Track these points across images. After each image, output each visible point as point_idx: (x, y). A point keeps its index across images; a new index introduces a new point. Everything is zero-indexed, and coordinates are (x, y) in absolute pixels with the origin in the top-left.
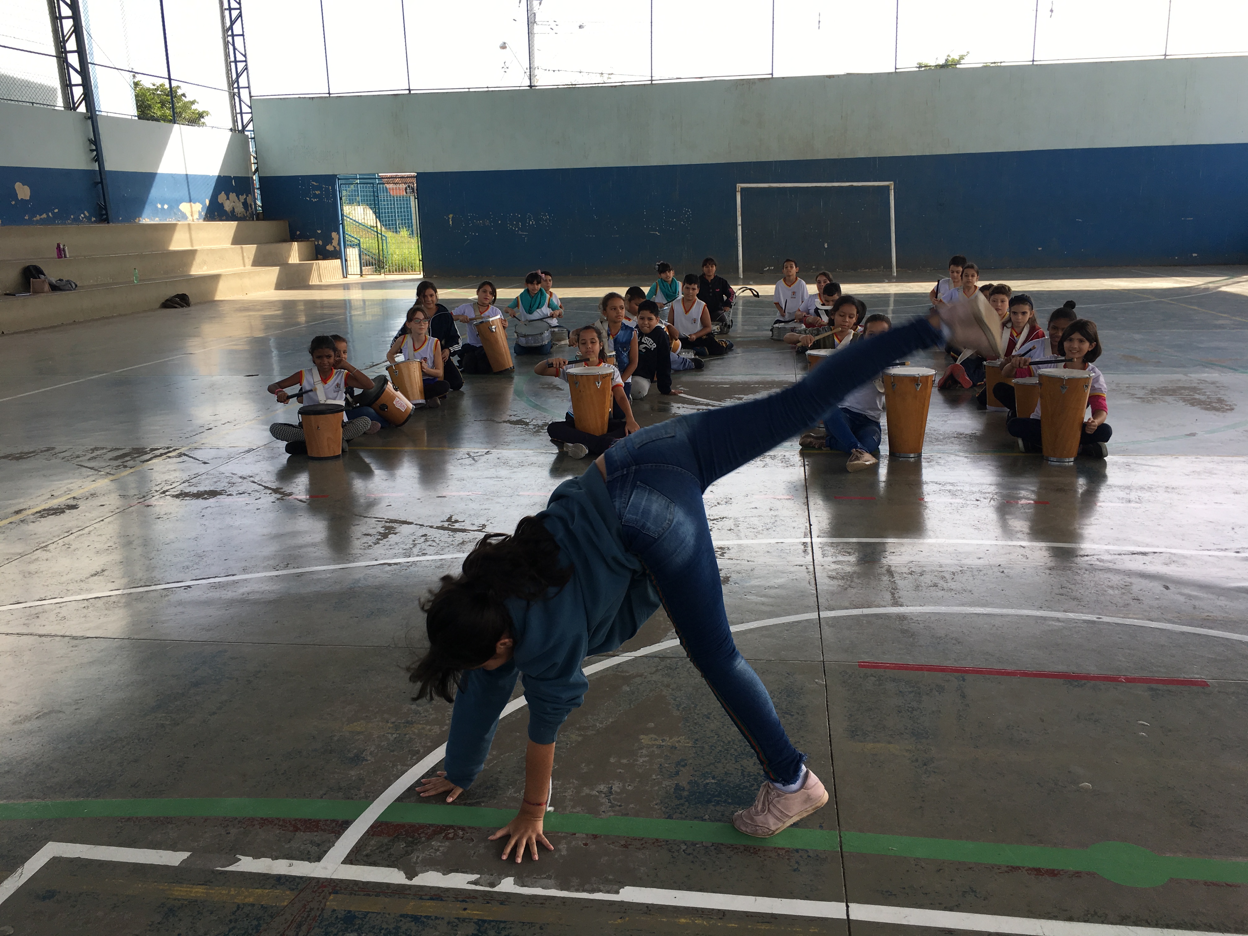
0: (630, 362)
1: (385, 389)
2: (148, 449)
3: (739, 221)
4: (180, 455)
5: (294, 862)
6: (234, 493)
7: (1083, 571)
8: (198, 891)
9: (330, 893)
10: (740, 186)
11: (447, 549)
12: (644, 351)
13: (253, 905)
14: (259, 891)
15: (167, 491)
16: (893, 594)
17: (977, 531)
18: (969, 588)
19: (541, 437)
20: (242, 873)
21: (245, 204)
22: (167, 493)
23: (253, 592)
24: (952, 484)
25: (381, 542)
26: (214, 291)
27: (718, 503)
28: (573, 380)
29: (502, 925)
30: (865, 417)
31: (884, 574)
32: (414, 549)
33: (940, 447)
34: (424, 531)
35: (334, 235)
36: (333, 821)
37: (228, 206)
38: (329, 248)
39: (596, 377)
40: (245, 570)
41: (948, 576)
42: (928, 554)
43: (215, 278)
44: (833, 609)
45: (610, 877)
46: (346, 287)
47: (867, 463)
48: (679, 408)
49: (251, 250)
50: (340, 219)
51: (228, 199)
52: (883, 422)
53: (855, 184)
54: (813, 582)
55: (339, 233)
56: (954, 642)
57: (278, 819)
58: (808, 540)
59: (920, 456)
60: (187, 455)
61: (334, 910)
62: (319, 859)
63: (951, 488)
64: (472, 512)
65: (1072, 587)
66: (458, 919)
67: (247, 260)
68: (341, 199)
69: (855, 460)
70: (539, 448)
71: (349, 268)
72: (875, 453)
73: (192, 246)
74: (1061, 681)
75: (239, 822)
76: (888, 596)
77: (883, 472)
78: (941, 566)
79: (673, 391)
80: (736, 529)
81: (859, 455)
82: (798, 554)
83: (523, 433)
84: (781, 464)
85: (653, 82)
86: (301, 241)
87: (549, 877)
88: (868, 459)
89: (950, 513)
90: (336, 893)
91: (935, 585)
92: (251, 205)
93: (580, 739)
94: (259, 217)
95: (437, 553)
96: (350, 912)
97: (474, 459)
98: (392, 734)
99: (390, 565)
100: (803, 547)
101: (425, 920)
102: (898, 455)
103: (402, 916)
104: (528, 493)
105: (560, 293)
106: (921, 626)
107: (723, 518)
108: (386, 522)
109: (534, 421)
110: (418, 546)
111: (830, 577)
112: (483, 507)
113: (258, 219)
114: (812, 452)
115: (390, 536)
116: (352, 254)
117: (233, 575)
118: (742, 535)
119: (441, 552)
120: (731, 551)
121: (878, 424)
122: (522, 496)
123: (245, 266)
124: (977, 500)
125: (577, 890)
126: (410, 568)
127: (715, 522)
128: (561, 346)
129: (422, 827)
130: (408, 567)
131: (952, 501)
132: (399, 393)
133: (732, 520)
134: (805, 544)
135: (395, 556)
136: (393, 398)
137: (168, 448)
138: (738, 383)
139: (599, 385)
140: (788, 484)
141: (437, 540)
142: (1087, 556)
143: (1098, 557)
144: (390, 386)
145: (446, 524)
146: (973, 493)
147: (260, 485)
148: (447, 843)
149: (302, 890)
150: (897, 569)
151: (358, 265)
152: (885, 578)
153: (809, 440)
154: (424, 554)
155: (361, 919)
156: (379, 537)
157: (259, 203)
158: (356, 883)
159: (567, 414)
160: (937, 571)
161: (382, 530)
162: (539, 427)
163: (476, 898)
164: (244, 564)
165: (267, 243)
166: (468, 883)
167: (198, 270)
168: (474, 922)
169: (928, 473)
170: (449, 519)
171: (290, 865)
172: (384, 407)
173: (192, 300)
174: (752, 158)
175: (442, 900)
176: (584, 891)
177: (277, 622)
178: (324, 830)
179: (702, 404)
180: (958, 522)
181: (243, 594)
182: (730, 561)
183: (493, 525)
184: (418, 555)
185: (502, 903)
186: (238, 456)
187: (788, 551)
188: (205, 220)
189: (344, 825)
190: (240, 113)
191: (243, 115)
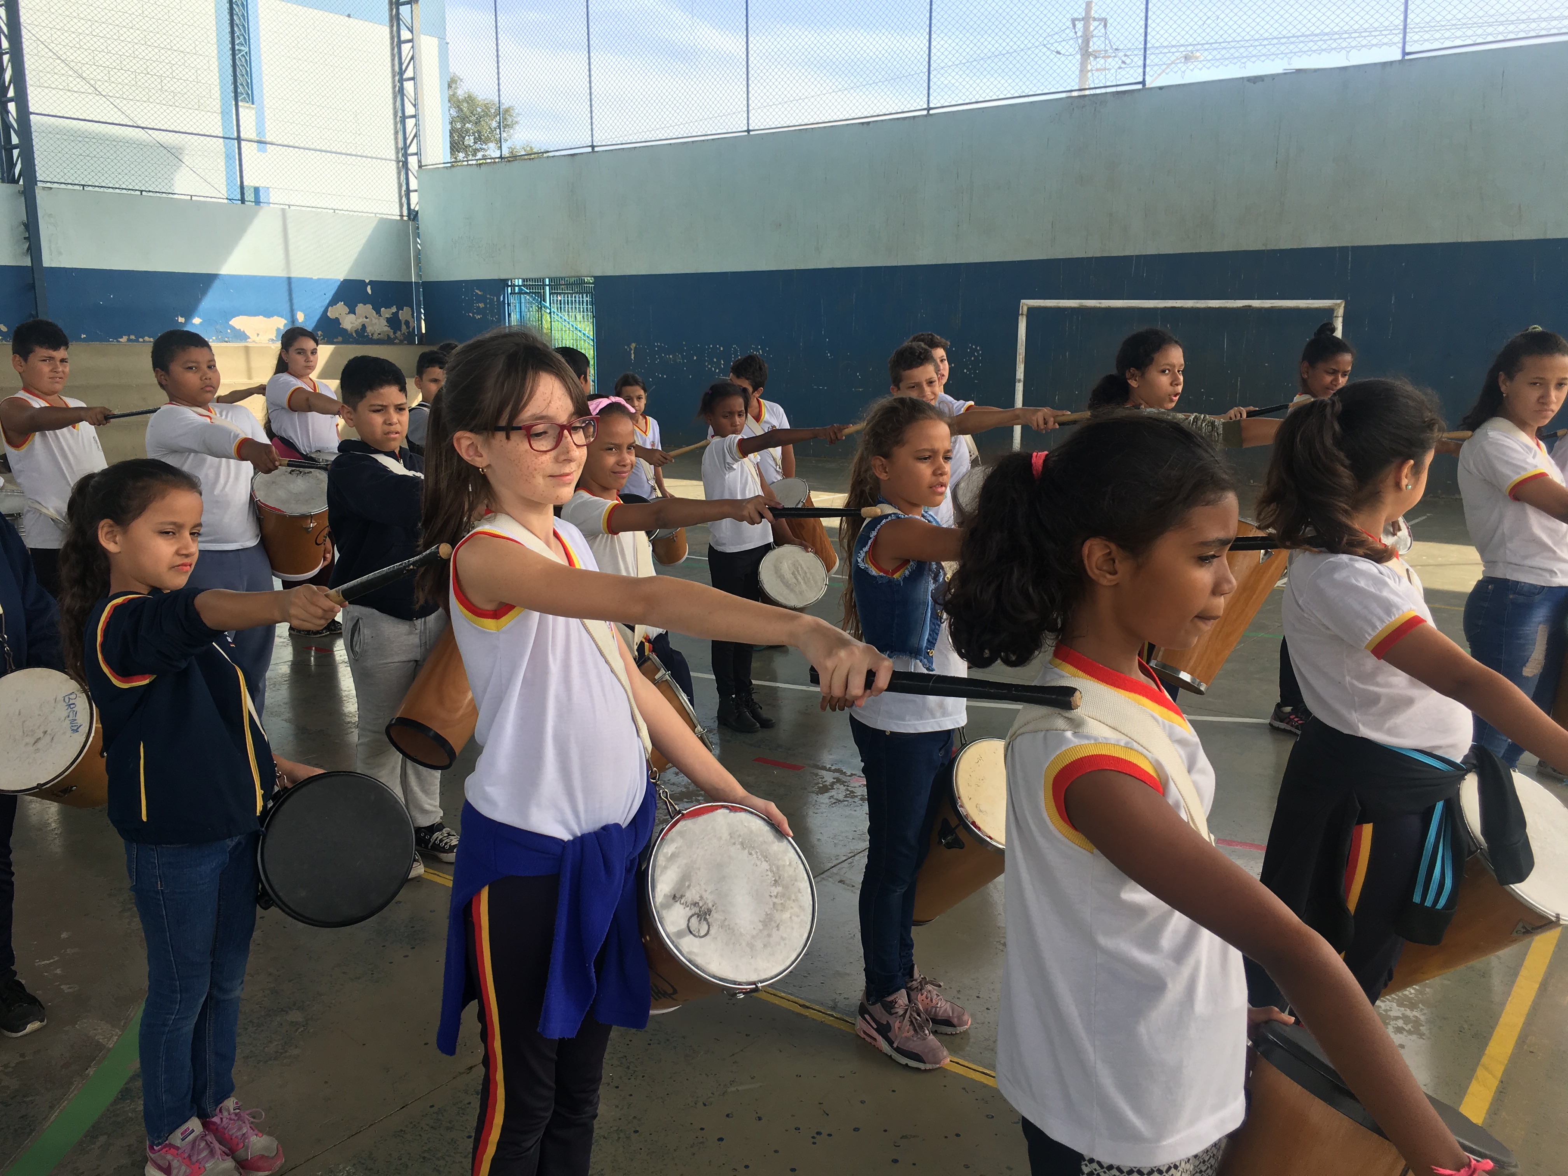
3: (1020, 373)
10: (1026, 304)
37: (349, 322)
51: (353, 312)
68: (509, 316)
85: (931, 112)
92: (407, 323)
94: (422, 340)
157: (424, 319)
190: (408, 191)
191: (411, 194)
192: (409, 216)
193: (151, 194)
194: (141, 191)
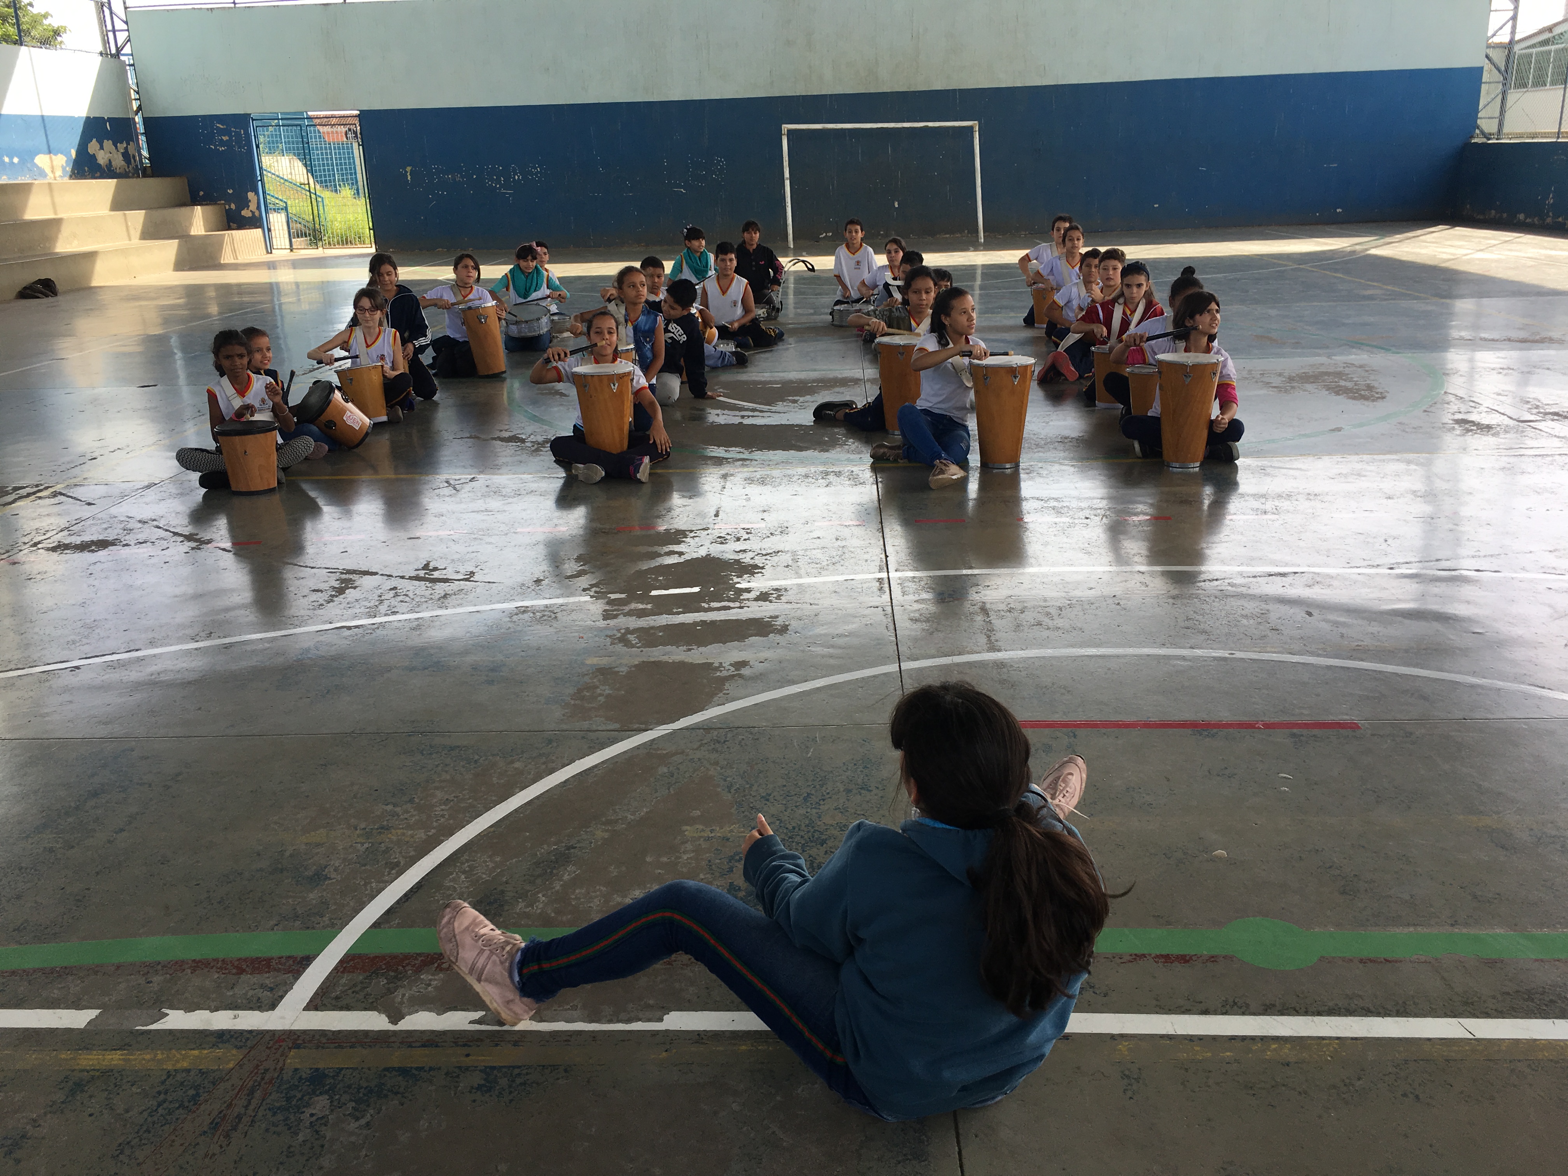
0: (655, 356)
1: (330, 401)
2: (10, 488)
3: (787, 174)
4: (55, 495)
5: (240, 1013)
6: (132, 543)
7: (1213, 598)
8: (114, 1058)
9: (290, 1049)
10: (786, 127)
11: (425, 605)
12: (669, 341)
13: (188, 1071)
14: (196, 1052)
15: (39, 543)
16: (989, 637)
17: (1087, 556)
18: (1079, 625)
19: (542, 458)
20: (171, 1032)
21: (126, 155)
22: (40, 546)
23: (165, 671)
24: (1056, 499)
25: (335, 599)
26: (89, 275)
27: (772, 534)
28: (580, 381)
29: (516, 1071)
30: (950, 419)
31: (977, 614)
32: (380, 607)
33: (1041, 454)
34: (393, 583)
35: (251, 195)
36: (289, 957)
37: (102, 158)
38: (245, 213)
39: (611, 378)
40: (152, 643)
41: (1053, 611)
42: (1030, 586)
43: (90, 256)
44: (917, 659)
45: (651, 1002)
46: (271, 266)
47: (954, 477)
48: (718, 415)
49: (137, 217)
50: (258, 173)
51: (102, 148)
52: (972, 424)
53: (931, 124)
54: (892, 627)
55: (257, 193)
56: (1063, 691)
57: (214, 960)
58: (884, 575)
59: (1017, 466)
60: (64, 495)
61: (296, 1070)
62: (273, 1006)
63: (1055, 504)
64: (456, 557)
65: (1200, 618)
66: (460, 1068)
67: (132, 232)
68: (258, 147)
69: (939, 474)
70: (540, 472)
71: (274, 240)
72: (964, 464)
73: (56, 213)
74: (1189, 731)
75: (163, 967)
76: (983, 640)
77: (973, 487)
78: (1045, 601)
79: (709, 393)
80: (794, 565)
81: (944, 467)
82: (873, 593)
83: (519, 453)
84: (847, 482)
86: (207, 205)
87: (574, 1008)
88: (954, 472)
89: (1055, 535)
90: (298, 1047)
91: (1039, 624)
92: (134, 157)
93: (606, 835)
94: (146, 173)
95: (412, 611)
96: (317, 1070)
97: (455, 489)
98: (362, 844)
99: (349, 628)
100: (878, 584)
101: (416, 1073)
102: (991, 465)
103: (386, 1069)
104: (528, 530)
105: (558, 270)
106: (1024, 673)
107: (778, 552)
108: (342, 573)
109: (532, 437)
110: (386, 603)
111: (912, 620)
112: (470, 549)
113: (145, 175)
114: (887, 465)
115: (347, 591)
116: (277, 221)
117: (137, 650)
118: (802, 572)
119: (417, 610)
120: (789, 593)
121: (965, 428)
122: (521, 533)
123: (130, 240)
124: (1087, 518)
125: (610, 1021)
126: (377, 631)
127: (768, 557)
128: (563, 340)
129: (407, 957)
130: (373, 630)
131: (1057, 520)
132: (350, 405)
133: (789, 554)
134: (880, 580)
135: (355, 617)
136: (343, 411)
137: (37, 486)
138: (791, 382)
139: (615, 388)
140: (858, 507)
141: (411, 594)
142: (1217, 580)
143: (1230, 581)
144: (338, 395)
145: (422, 573)
146: (1082, 510)
147: (167, 530)
148: (441, 975)
149: (252, 1048)
150: (993, 607)
151: (287, 236)
152: (979, 618)
153: (882, 451)
154: (394, 613)
155: (333, 1077)
156: (334, 593)
157: (145, 153)
158: (323, 1033)
159: (575, 426)
160: (1040, 606)
161: (336, 584)
162: (539, 444)
163: (482, 1040)
164: (150, 635)
165: (160, 208)
166: (471, 1022)
167: (65, 245)
168: (481, 1071)
169: (1028, 488)
170: (426, 567)
171: (235, 1017)
172: (331, 424)
173: (59, 287)
174: (800, 90)
175: (437, 1046)
176: (619, 1021)
177: (200, 709)
178: (279, 970)
179: (747, 410)
180: (1064, 545)
181: (152, 675)
182: (789, 606)
183: (485, 572)
184: (386, 615)
185: (516, 1044)
186: (134, 494)
187: (860, 590)
188: (71, 177)
189: (304, 962)
190: (113, 31)
191: (117, 33)
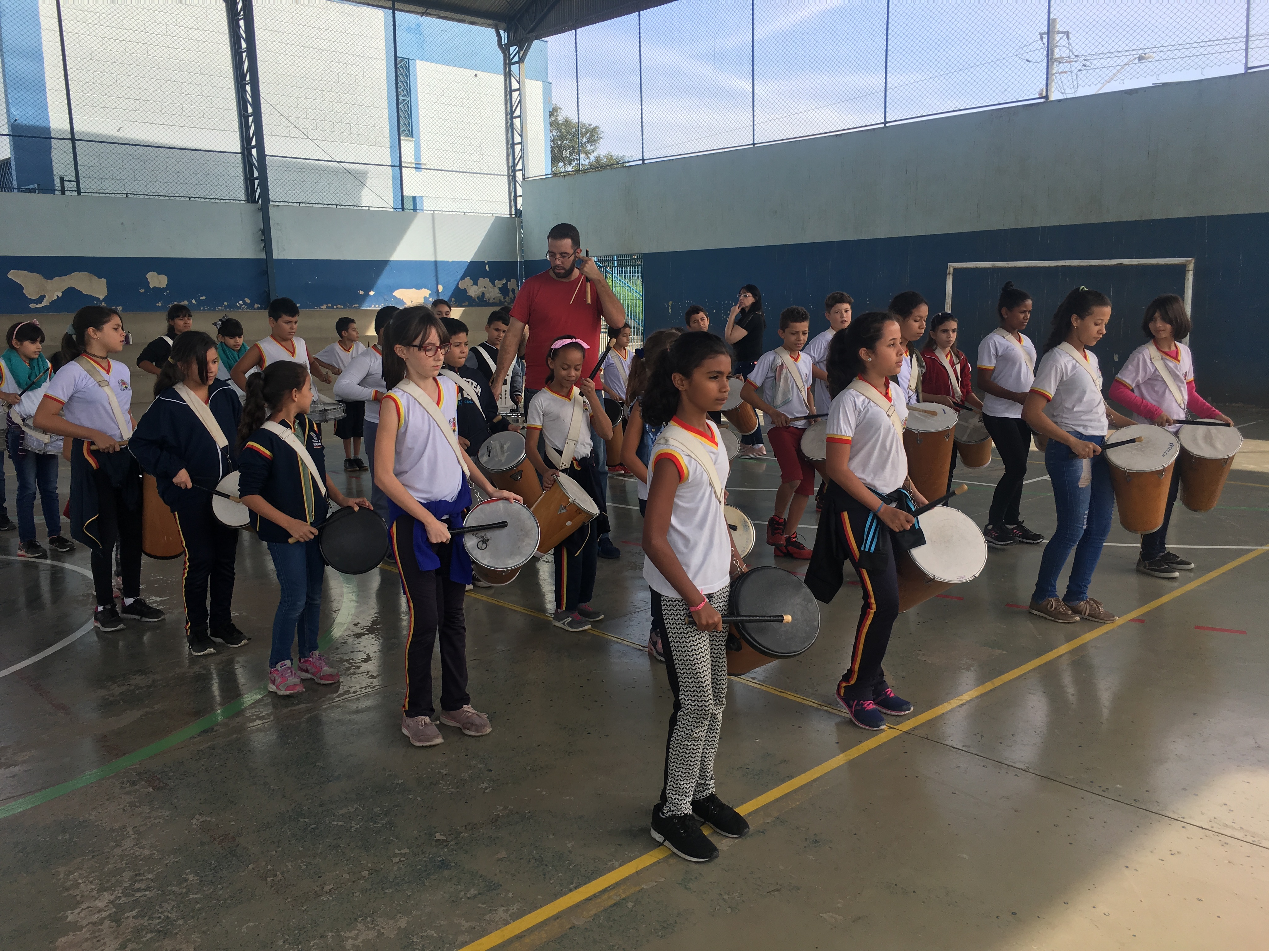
10: (952, 266)
21: (504, 290)
51: (476, 284)
85: (887, 125)
190: (516, 197)
191: (518, 199)
192: (516, 214)
193: (342, 207)
194: (337, 205)
